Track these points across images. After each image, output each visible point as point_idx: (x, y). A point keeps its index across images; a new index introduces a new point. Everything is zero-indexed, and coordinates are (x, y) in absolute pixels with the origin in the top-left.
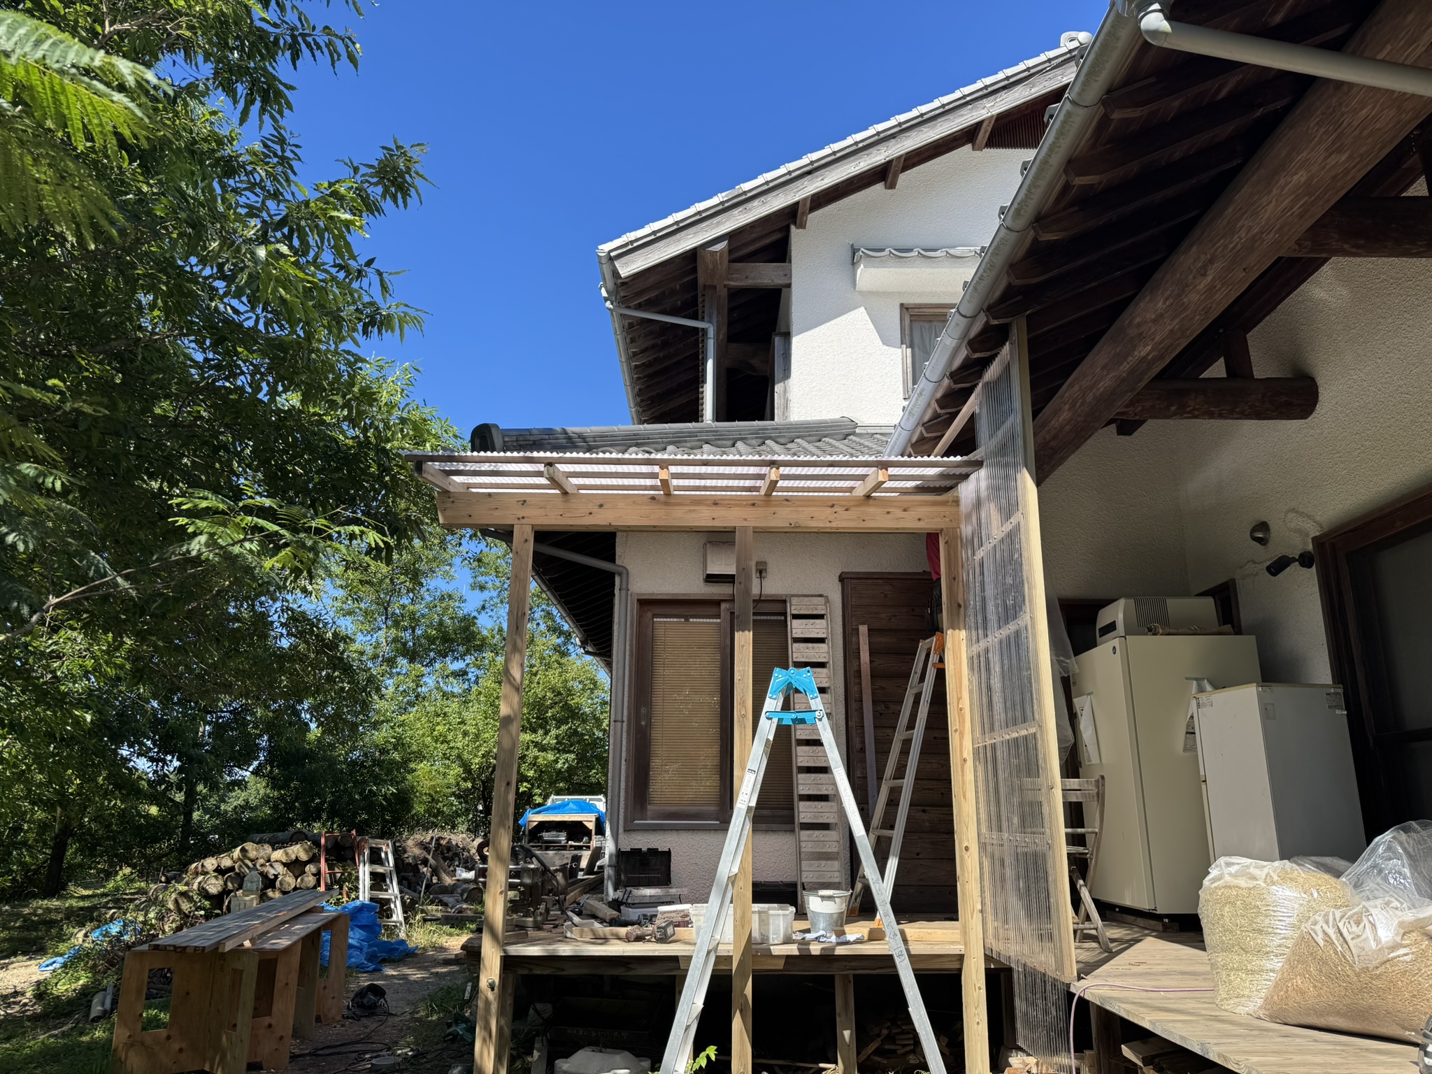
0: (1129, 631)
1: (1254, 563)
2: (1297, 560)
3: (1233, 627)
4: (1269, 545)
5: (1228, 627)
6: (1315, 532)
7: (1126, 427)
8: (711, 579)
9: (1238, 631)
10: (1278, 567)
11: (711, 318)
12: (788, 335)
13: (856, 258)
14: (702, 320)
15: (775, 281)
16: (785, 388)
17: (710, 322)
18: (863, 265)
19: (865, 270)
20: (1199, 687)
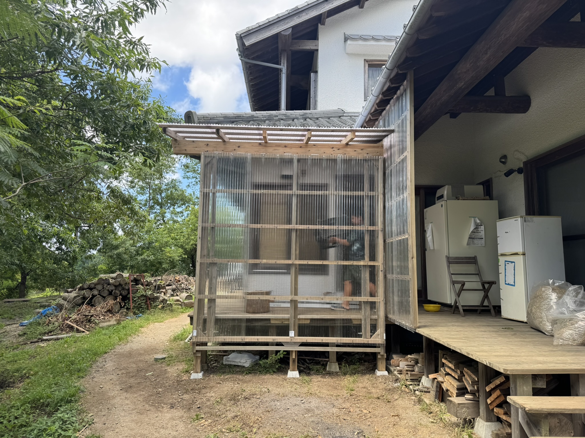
0: (448, 199)
1: (500, 171)
2: (517, 171)
3: (490, 197)
4: (506, 164)
5: (488, 197)
6: (525, 160)
7: (454, 115)
8: (283, 177)
9: (491, 199)
10: (508, 174)
11: (284, 64)
12: (316, 72)
13: (346, 39)
14: (280, 65)
15: (312, 48)
16: (315, 96)
17: (284, 66)
18: (349, 42)
19: (350, 44)
20: (475, 220)
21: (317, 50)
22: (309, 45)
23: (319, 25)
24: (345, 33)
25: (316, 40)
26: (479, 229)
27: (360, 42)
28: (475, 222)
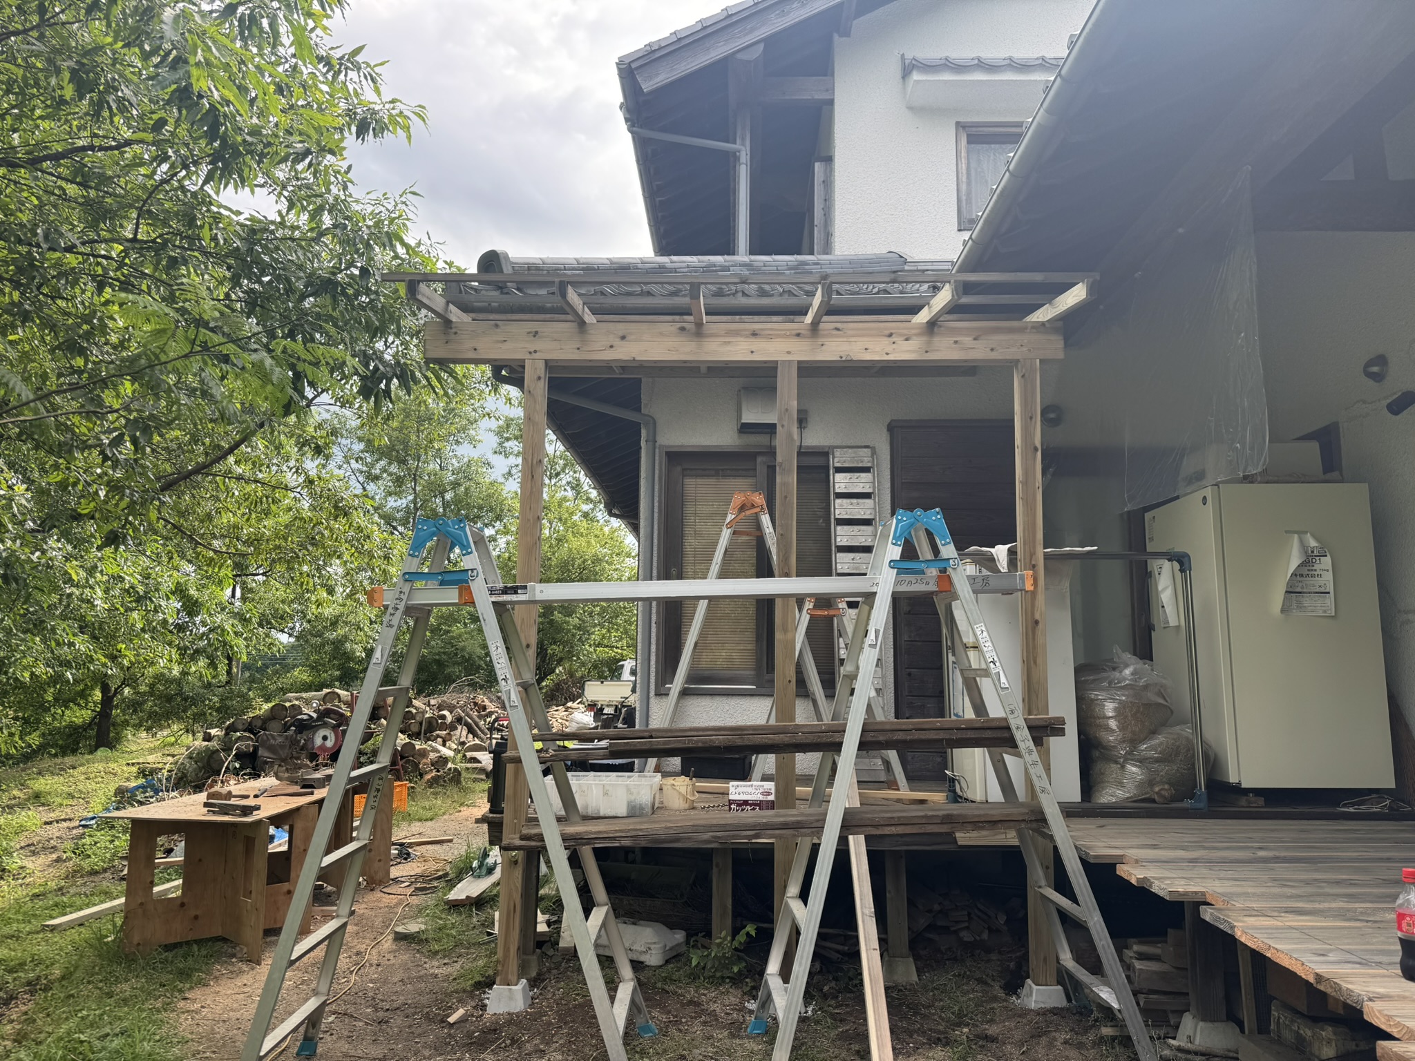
1: (1364, 402)
3: (1339, 473)
4: (1386, 382)
5: (1331, 474)
8: (746, 428)
9: (1345, 479)
10: (1399, 405)
11: (743, 139)
12: (829, 160)
13: (907, 69)
14: (735, 143)
15: (816, 97)
16: (826, 221)
17: (743, 144)
18: (916, 76)
19: (917, 82)
20: (1301, 542)
21: (831, 102)
22: (808, 90)
23: (836, 37)
24: (903, 55)
25: (825, 75)
26: (1316, 567)
27: (947, 77)
28: (1303, 546)
